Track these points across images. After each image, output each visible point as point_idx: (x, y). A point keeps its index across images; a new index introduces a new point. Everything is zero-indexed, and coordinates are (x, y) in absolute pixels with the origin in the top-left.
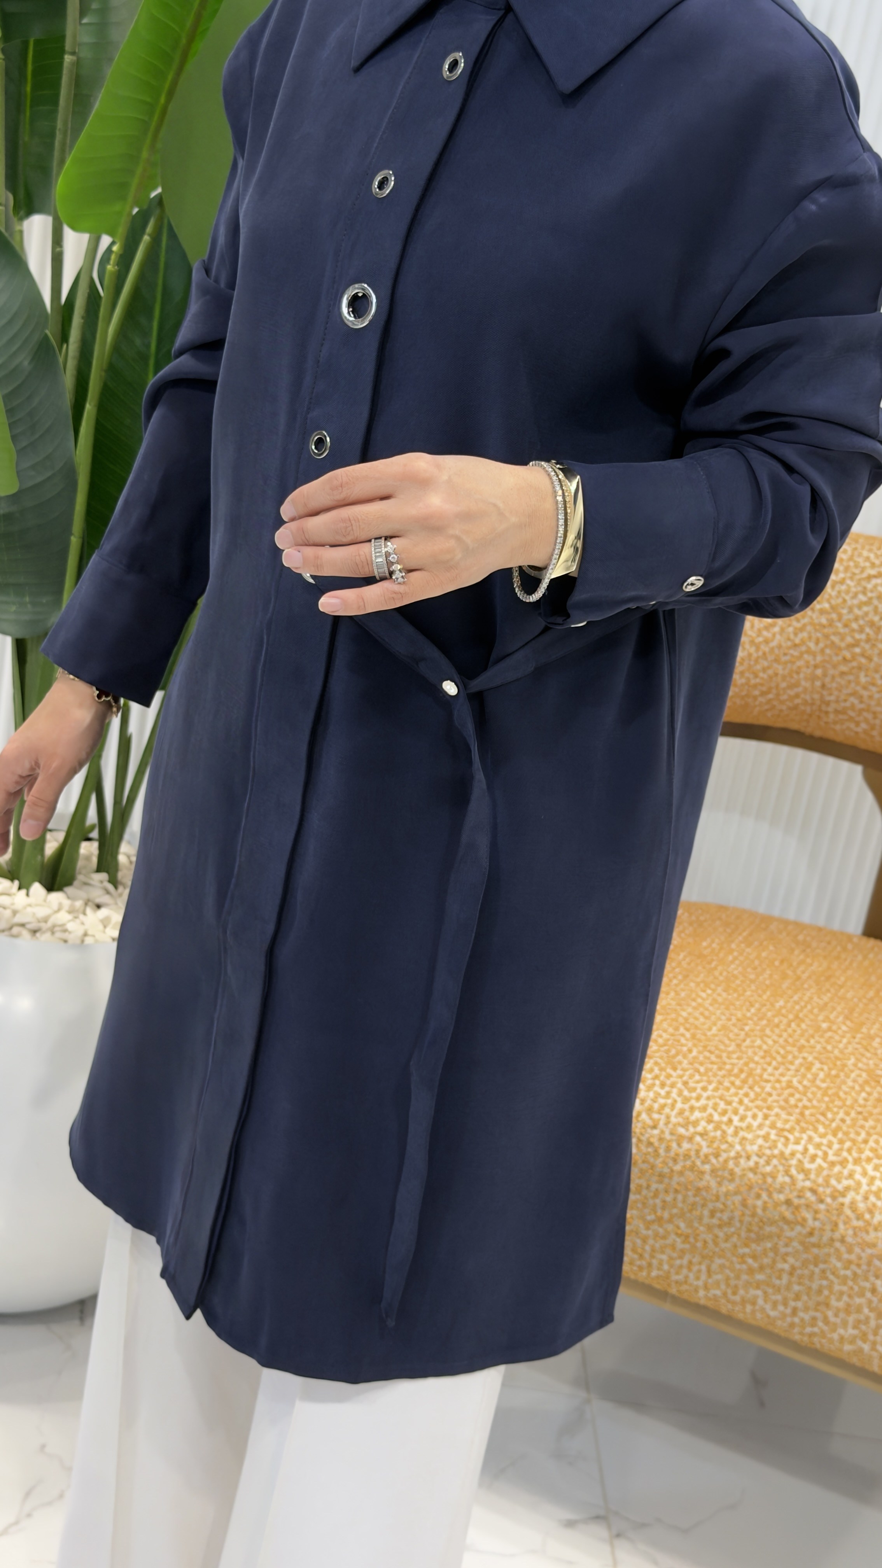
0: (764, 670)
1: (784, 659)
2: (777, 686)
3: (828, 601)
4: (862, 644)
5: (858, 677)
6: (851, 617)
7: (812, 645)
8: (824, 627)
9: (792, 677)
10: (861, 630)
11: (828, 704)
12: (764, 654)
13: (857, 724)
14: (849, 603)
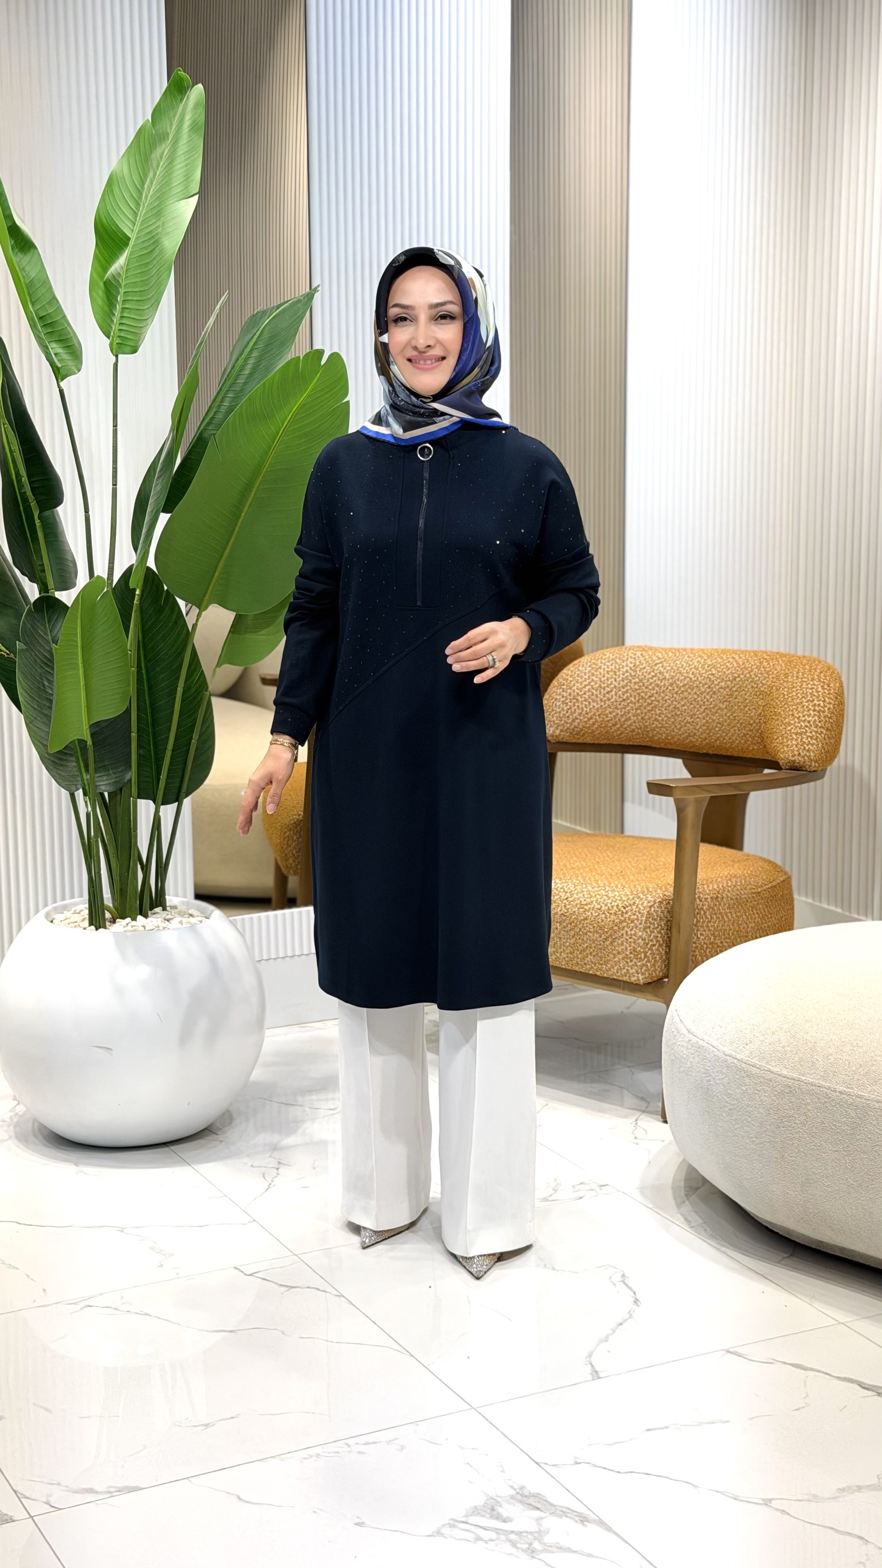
0: (610, 713)
1: (619, 707)
2: (619, 720)
3: (639, 678)
4: (655, 695)
5: (655, 711)
6: (648, 683)
7: (633, 699)
8: (637, 690)
9: (626, 716)
10: (654, 689)
11: (646, 727)
12: (609, 705)
13: (662, 736)
14: (647, 677)
